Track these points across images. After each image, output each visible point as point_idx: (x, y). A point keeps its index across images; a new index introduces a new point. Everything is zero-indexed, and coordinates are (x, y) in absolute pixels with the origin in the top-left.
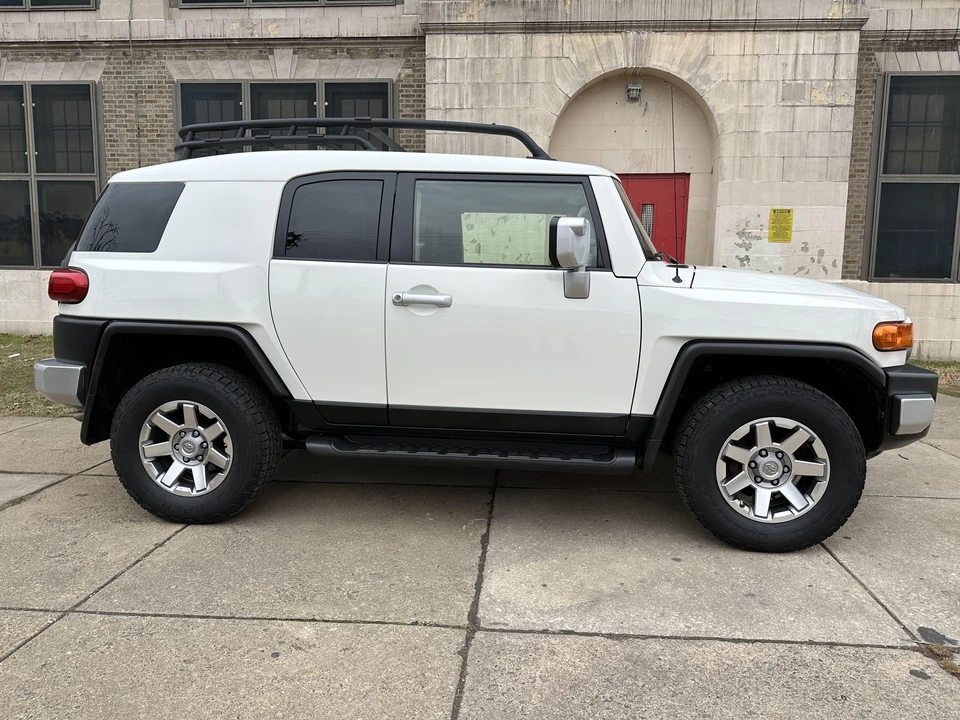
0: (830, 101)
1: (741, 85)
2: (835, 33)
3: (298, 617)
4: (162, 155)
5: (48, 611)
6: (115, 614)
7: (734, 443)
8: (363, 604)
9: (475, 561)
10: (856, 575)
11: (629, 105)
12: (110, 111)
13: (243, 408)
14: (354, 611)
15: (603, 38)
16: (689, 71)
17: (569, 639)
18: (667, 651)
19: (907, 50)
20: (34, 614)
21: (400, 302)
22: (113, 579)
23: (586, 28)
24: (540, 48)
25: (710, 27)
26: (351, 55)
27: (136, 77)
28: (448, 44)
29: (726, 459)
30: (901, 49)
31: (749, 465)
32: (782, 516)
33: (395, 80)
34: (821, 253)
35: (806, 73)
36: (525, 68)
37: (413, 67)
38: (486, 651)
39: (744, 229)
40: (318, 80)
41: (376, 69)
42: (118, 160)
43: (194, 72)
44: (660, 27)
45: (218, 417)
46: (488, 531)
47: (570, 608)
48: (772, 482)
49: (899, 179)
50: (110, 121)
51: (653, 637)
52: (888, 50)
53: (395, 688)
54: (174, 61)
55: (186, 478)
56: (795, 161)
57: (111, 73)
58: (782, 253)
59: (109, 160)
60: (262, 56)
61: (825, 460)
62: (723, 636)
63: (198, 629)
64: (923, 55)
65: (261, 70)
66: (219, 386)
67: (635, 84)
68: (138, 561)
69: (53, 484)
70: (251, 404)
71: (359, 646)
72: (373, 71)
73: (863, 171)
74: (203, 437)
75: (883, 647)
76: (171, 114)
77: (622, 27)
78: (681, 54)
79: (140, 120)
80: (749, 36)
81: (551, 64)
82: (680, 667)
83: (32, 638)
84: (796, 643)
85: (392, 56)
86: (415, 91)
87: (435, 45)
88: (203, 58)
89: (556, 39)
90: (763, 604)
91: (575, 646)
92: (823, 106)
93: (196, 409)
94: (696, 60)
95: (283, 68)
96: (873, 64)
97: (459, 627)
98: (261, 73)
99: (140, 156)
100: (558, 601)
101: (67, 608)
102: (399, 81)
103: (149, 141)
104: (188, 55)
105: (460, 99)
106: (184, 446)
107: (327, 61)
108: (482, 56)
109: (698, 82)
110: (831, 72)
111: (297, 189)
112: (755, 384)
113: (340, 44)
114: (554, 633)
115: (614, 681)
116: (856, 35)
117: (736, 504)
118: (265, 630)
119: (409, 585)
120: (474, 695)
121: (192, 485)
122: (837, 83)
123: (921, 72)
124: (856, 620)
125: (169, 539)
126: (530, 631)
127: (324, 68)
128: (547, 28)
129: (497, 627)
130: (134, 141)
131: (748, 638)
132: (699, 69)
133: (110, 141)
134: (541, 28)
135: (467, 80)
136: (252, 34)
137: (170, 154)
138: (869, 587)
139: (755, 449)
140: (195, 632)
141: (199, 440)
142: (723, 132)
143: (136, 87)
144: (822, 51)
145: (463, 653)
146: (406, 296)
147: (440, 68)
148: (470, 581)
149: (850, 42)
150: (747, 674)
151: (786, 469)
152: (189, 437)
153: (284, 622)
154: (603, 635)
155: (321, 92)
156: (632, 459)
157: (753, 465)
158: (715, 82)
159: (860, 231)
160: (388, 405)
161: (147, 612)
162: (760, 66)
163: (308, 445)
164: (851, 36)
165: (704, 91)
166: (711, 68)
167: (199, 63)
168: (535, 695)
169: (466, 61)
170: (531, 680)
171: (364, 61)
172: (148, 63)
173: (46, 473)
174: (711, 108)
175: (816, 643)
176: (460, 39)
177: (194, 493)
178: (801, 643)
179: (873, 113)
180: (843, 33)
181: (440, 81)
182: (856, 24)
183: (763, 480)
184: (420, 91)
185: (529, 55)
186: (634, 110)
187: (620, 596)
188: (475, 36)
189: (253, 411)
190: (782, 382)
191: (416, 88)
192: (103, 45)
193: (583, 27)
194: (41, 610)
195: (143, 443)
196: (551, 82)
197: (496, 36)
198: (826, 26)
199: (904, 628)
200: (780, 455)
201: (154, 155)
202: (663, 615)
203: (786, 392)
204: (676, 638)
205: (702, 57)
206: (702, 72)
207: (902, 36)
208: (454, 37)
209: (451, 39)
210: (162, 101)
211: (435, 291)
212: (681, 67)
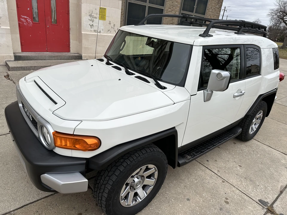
34: (114, 25)
39: (91, 14)
159: (123, 18)
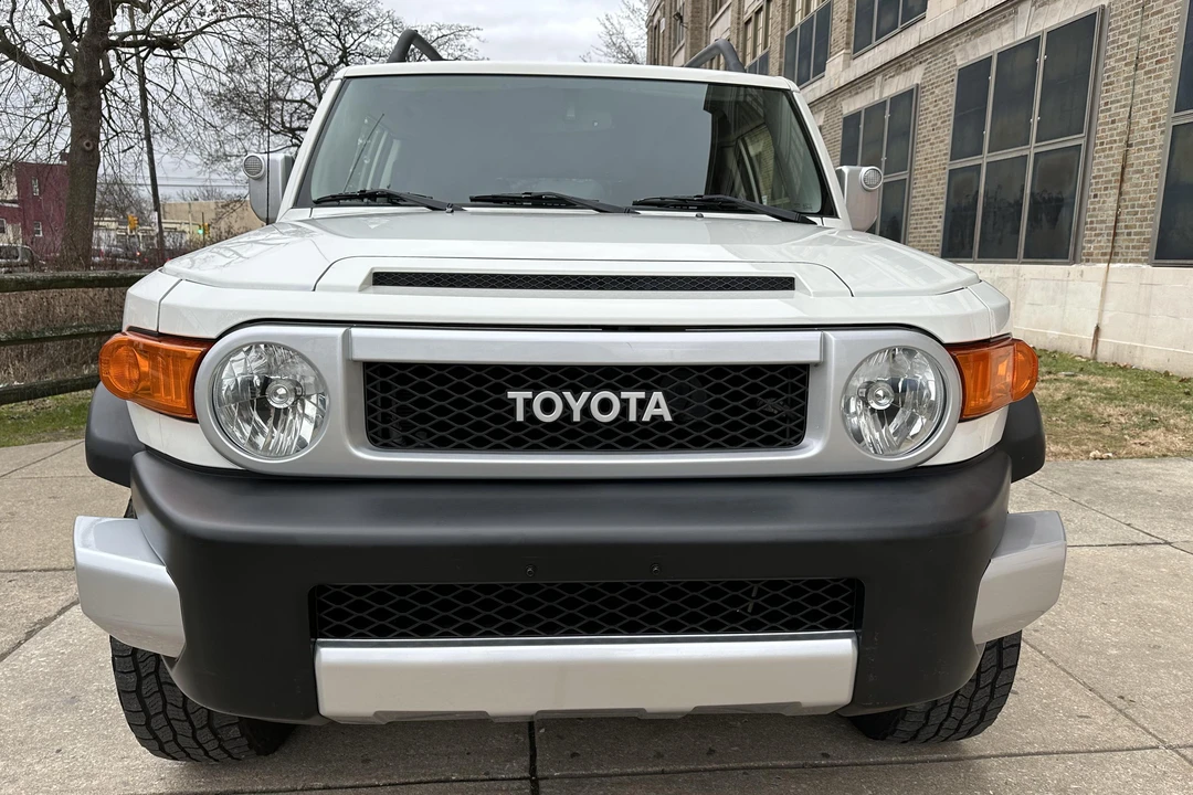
12: (1113, 42)
42: (1110, 110)
50: (1110, 57)
59: (1101, 112)
76: (1176, 24)
79: (1141, 44)
99: (1133, 98)
103: (1146, 73)
130: (1130, 78)
133: (1107, 84)
137: (1166, 87)
201: (1148, 93)
210: (1169, 9)
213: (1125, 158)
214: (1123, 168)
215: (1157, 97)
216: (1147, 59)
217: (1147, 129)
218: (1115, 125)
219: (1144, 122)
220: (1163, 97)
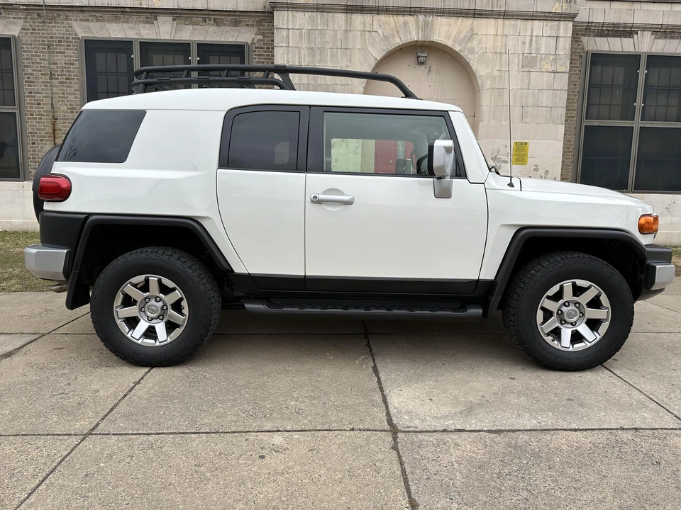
0: (553, 69)
1: (495, 56)
2: (556, 22)
3: (266, 429)
4: (70, 94)
5: (71, 435)
6: (125, 434)
7: (548, 297)
8: (310, 418)
9: (375, 385)
10: (632, 383)
11: (418, 67)
12: (28, 59)
13: (197, 279)
14: (305, 423)
15: (401, 19)
16: (460, 44)
17: (464, 435)
18: (533, 440)
19: (601, 36)
20: (61, 437)
21: (316, 201)
22: (112, 409)
23: (390, 11)
24: (357, 24)
25: (474, 14)
26: (217, 23)
27: (49, 34)
28: (290, 18)
29: (543, 308)
30: (597, 36)
31: (557, 313)
32: (579, 346)
33: (250, 43)
34: (547, 172)
35: (538, 49)
36: (346, 38)
37: (263, 34)
38: (410, 446)
39: (497, 156)
40: (192, 41)
41: (236, 35)
42: (34, 97)
43: (95, 31)
44: (441, 13)
45: (177, 287)
46: (375, 364)
47: (455, 414)
48: (572, 324)
49: (596, 123)
50: (27, 67)
51: (519, 430)
52: (589, 35)
53: (359, 475)
54: (78, 22)
55: (150, 333)
56: (530, 109)
57: (28, 29)
58: (521, 172)
59: (27, 96)
60: (147, 22)
61: (607, 308)
62: (565, 427)
63: (195, 442)
64: (611, 40)
65: (148, 31)
66: (179, 264)
67: (422, 52)
68: (125, 396)
69: (32, 341)
70: (202, 276)
71: (321, 447)
72: (233, 36)
73: (573, 117)
74: (164, 302)
75: (668, 429)
76: (77, 63)
77: (415, 12)
78: (455, 32)
79: (52, 66)
80: (500, 21)
81: (365, 36)
82: (546, 450)
83: (67, 455)
84: (613, 429)
85: (248, 25)
86: (265, 52)
87: (280, 18)
88: (102, 21)
89: (368, 18)
90: (580, 405)
91: (470, 439)
92: (549, 72)
93: (160, 281)
94: (465, 37)
95: (164, 31)
96: (579, 45)
97: (384, 431)
98: (147, 34)
99: (52, 94)
100: (445, 410)
101: (85, 432)
102: (253, 44)
103: (59, 82)
104: (90, 18)
105: (299, 59)
106: (149, 309)
107: (199, 27)
108: (315, 28)
109: (466, 52)
110: (554, 49)
111: (234, 117)
112: (563, 257)
113: (209, 15)
114: (452, 431)
115: (506, 461)
116: (571, 24)
117: (549, 339)
118: (246, 440)
119: (336, 403)
120: (416, 476)
121: (155, 338)
122: (558, 57)
123: (610, 51)
124: (644, 412)
125: (142, 378)
126: (435, 431)
127: (196, 32)
128: (362, 10)
129: (411, 429)
130: (47, 82)
131: (581, 428)
132: (468, 42)
133: (28, 82)
134: (358, 10)
135: (304, 45)
136: (140, 5)
137: (77, 93)
138: (643, 391)
139: (561, 302)
140: (194, 444)
141: (160, 304)
142: (483, 88)
143: (48, 41)
144: (548, 34)
145: (395, 447)
146: (321, 197)
147: (285, 35)
148: (378, 398)
149: (566, 29)
150: (591, 451)
151: (581, 315)
152: (153, 302)
153: (258, 434)
154: (485, 431)
155: (194, 50)
156: (480, 311)
157: (560, 312)
158: (477, 53)
159: (571, 157)
160: (305, 276)
161: (150, 432)
162: (508, 43)
163: (247, 306)
164: (567, 25)
165: (470, 59)
166: (475, 43)
167: (99, 24)
168: (457, 474)
169: (304, 31)
170: (450, 464)
171: (227, 28)
172: (58, 23)
173: (22, 333)
174: (475, 71)
175: (626, 429)
176: (299, 15)
177: (158, 344)
178: (616, 429)
179: (579, 78)
180: (562, 23)
181: (285, 44)
182: (570, 17)
183: (566, 322)
184: (269, 52)
185: (349, 29)
186: (421, 71)
187: (484, 404)
188: (310, 14)
189: (204, 281)
190: (581, 255)
191: (265, 50)
192: (21, 7)
193: (387, 11)
194: (65, 435)
195: (117, 307)
196: (364, 49)
197: (325, 14)
198: (551, 17)
199: (675, 416)
200: (577, 305)
201: (63, 94)
202: (519, 415)
203: (584, 262)
204: (534, 430)
205: (469, 35)
206: (469, 45)
207: (598, 27)
208: (295, 13)
209: (293, 15)
210: (69, 53)
211: (341, 193)
212: (455, 42)
213: (54, 124)
214: (54, 131)
215: (71, 97)
216: (58, 75)
217: (67, 112)
218: (41, 106)
219: (65, 108)
220: (76, 97)
